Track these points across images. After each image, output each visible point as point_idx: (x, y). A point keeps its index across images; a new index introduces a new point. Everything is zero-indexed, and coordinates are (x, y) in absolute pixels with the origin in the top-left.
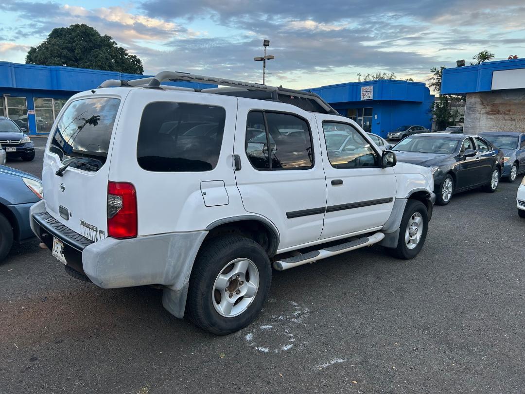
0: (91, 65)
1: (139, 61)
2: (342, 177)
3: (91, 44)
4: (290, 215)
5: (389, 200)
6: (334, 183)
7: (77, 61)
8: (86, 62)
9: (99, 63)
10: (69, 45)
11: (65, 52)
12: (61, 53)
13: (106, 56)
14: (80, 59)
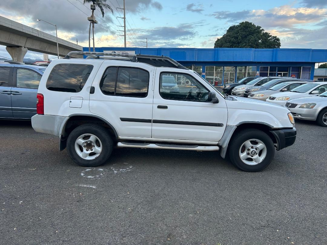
0: (246, 45)
1: (278, 40)
2: (167, 105)
3: (248, 33)
4: (123, 120)
5: (220, 125)
6: (159, 107)
7: (238, 43)
8: (243, 44)
9: (250, 44)
10: (236, 35)
11: (232, 39)
12: (231, 40)
13: (255, 39)
14: (240, 42)
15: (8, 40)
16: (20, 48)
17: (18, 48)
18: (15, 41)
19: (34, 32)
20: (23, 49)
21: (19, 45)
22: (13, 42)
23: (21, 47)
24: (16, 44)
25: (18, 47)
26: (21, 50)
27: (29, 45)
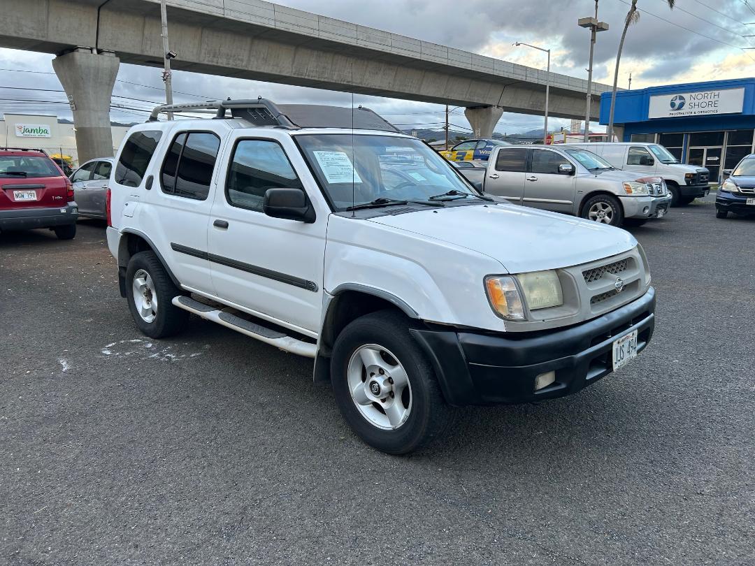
2: (229, 219)
4: (176, 248)
6: (217, 224)
15: (466, 95)
16: (488, 109)
17: (485, 110)
18: (479, 95)
19: (519, 71)
20: (494, 110)
21: (488, 102)
22: (476, 99)
23: (491, 106)
24: (481, 102)
25: (486, 106)
26: (490, 112)
27: (506, 102)
